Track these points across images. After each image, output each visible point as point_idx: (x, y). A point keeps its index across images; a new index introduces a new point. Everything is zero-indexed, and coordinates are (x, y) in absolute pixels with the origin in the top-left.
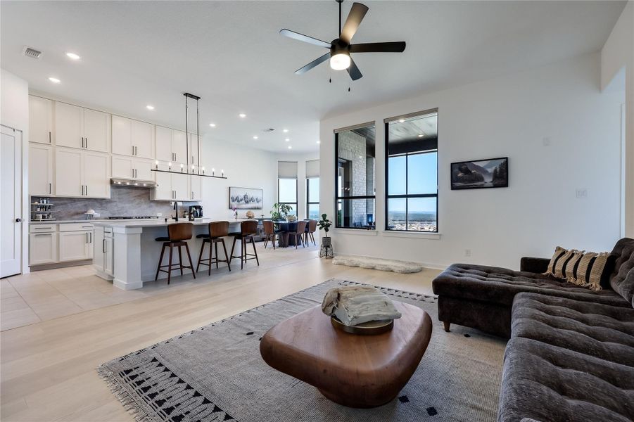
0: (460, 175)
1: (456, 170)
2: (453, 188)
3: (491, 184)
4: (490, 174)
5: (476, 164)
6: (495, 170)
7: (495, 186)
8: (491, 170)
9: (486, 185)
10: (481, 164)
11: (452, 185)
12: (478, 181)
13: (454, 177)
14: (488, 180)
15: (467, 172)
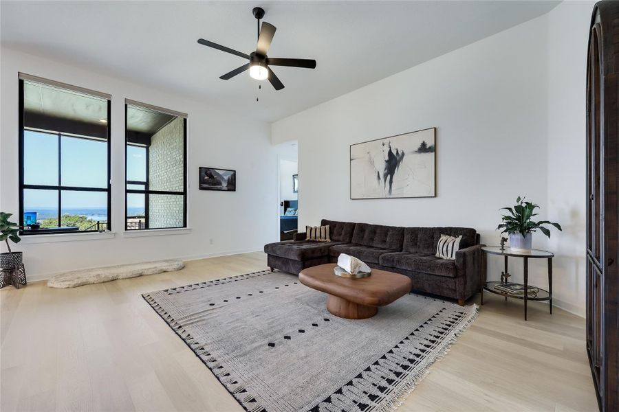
0: (206, 178)
1: (203, 174)
2: (201, 188)
3: (226, 188)
4: (225, 181)
5: (217, 171)
6: (229, 178)
7: (229, 190)
8: (226, 178)
9: (224, 188)
10: (221, 172)
11: (200, 186)
12: (218, 185)
13: (202, 179)
14: (224, 185)
15: (211, 176)
